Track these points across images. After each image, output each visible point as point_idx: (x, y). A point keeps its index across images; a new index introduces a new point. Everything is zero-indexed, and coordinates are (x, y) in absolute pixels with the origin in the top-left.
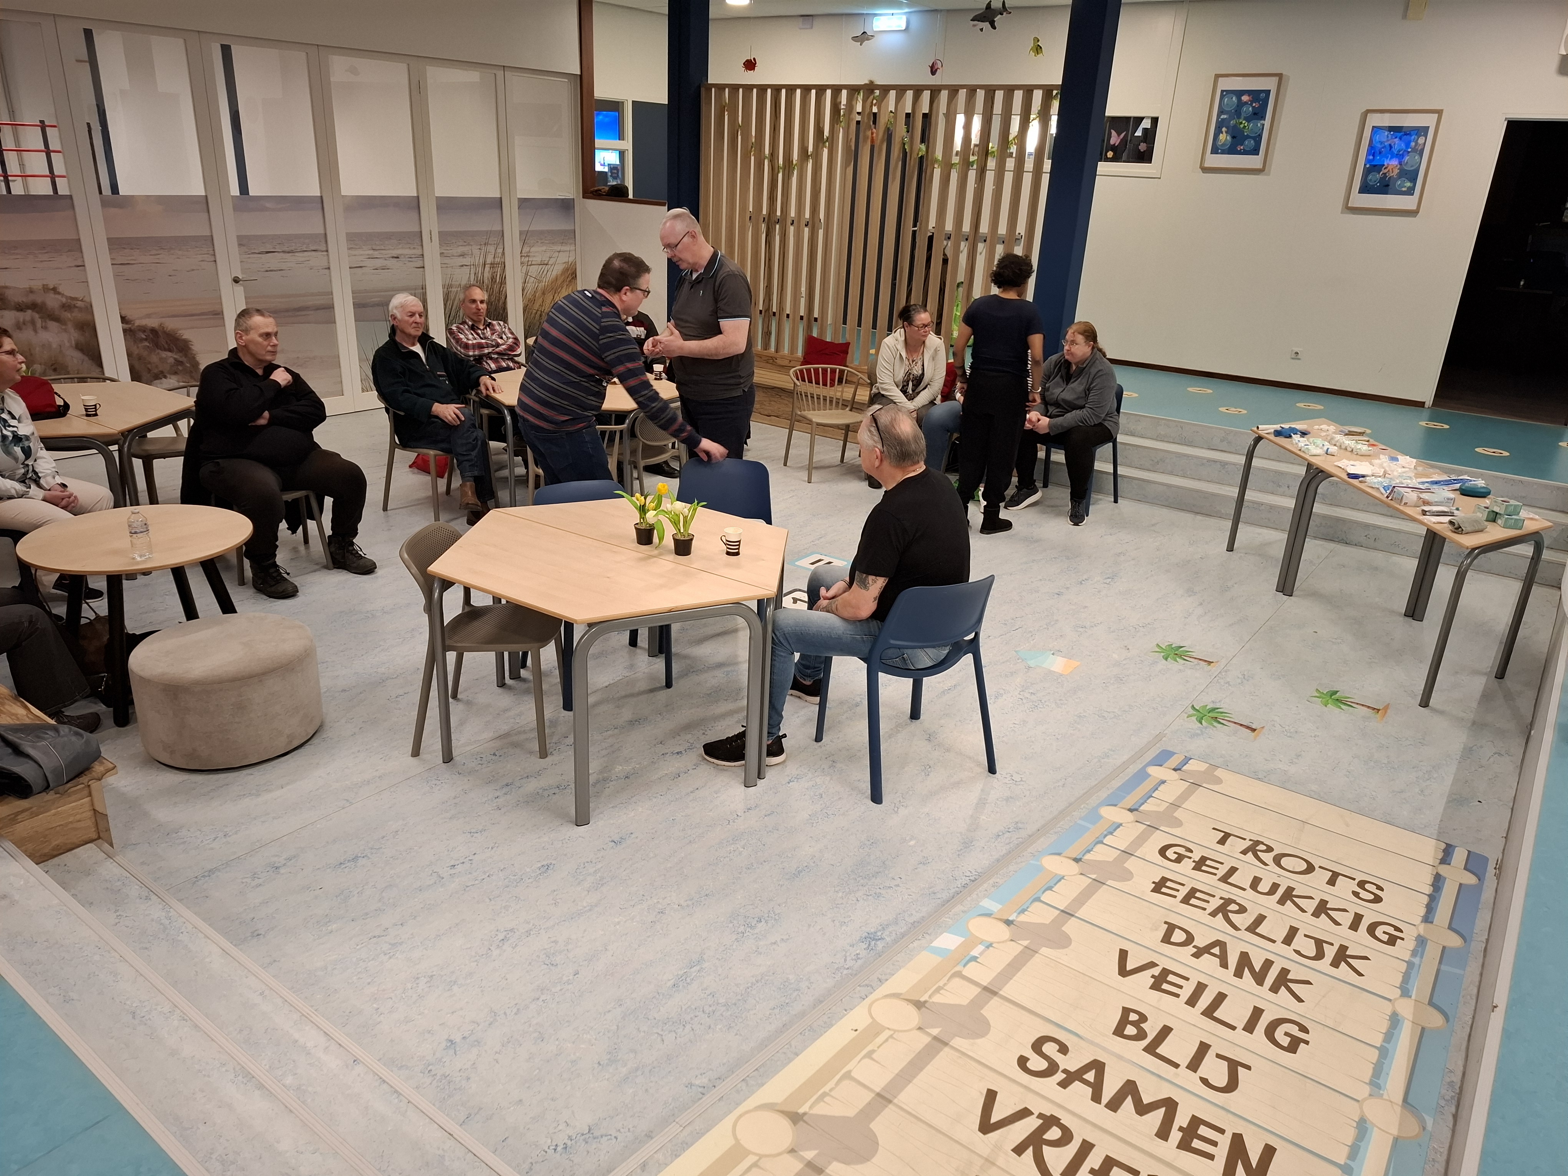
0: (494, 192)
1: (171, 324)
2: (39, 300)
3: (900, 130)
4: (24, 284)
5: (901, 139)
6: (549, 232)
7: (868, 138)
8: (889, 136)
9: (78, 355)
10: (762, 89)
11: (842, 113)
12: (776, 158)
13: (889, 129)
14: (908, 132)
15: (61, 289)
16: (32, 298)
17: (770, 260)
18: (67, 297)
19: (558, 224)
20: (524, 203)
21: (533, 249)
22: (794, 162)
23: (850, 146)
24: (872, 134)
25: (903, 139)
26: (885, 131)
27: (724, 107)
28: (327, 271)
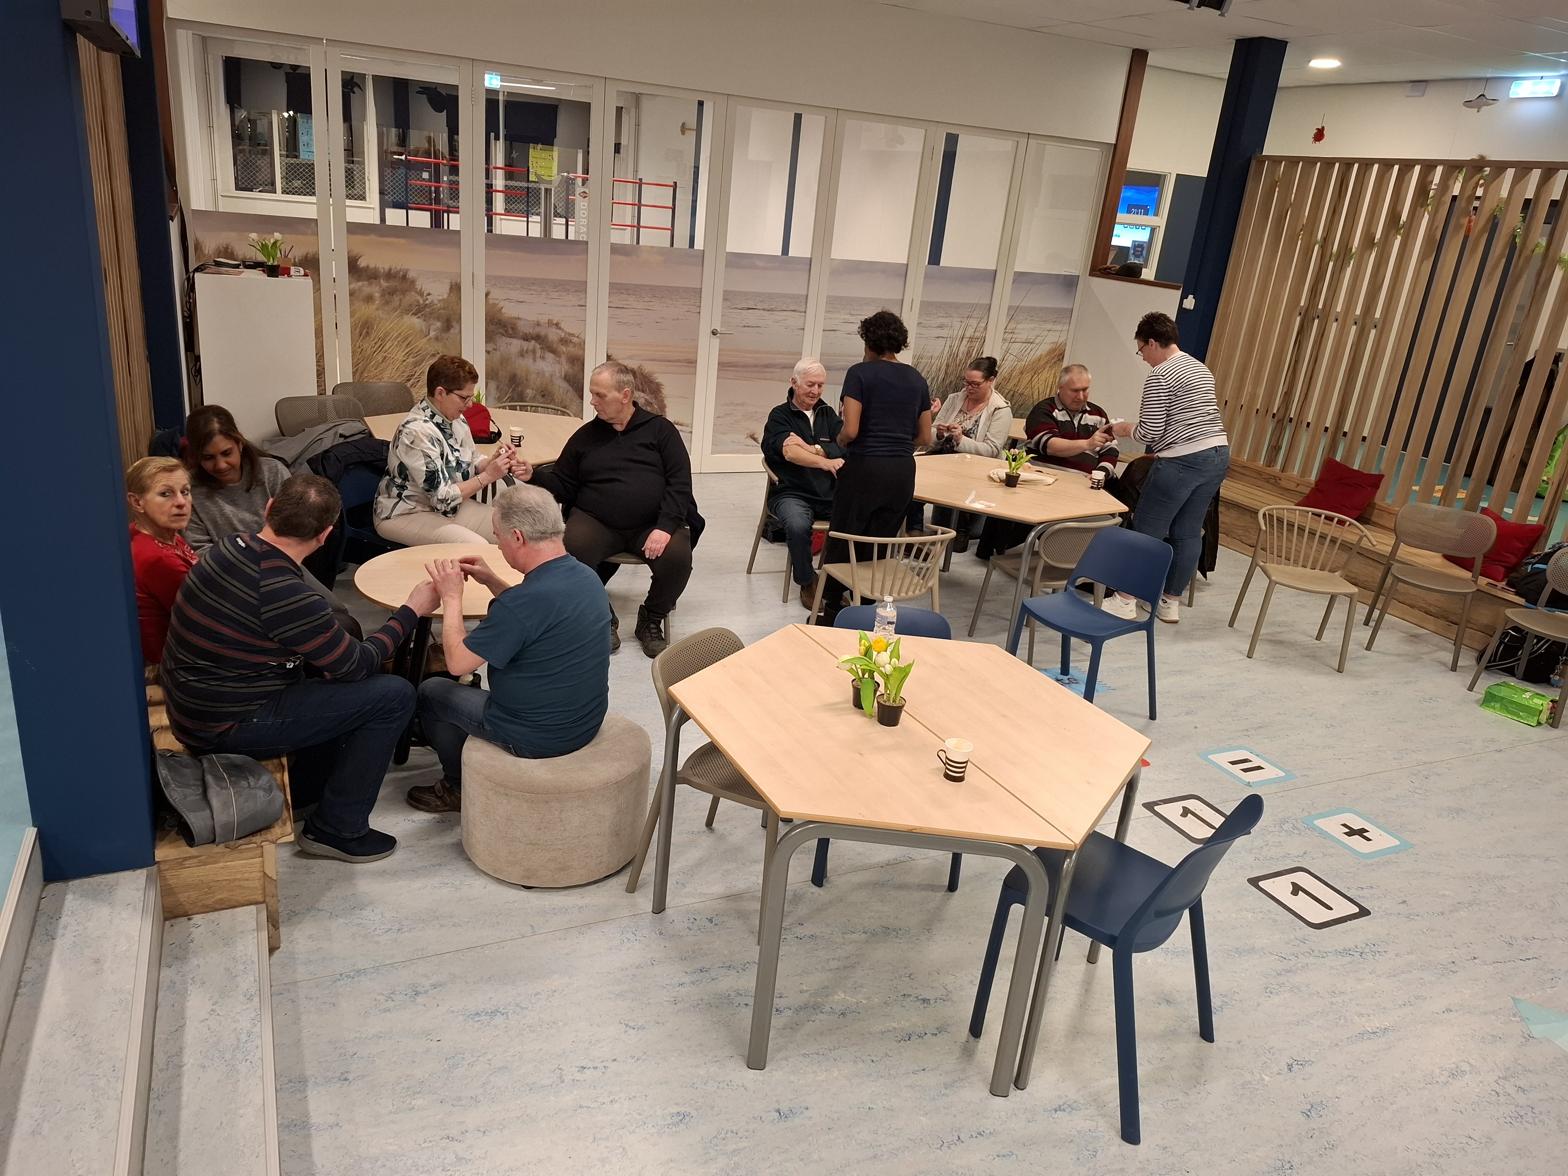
0: (990, 265)
1: (648, 368)
2: (543, 333)
3: (1513, 219)
4: (533, 318)
5: (1512, 229)
6: (1041, 309)
7: (1462, 226)
8: (1494, 224)
9: (565, 385)
10: (1328, 163)
11: (1431, 193)
12: (1330, 243)
13: (1495, 217)
14: (1524, 221)
15: (562, 326)
16: (537, 329)
17: (1296, 362)
18: (566, 333)
19: (1055, 300)
20: (1020, 277)
21: (1019, 326)
22: (1354, 250)
23: (1435, 236)
24: (1470, 222)
25: (1514, 230)
26: (1488, 221)
27: (1277, 182)
28: (802, 331)
